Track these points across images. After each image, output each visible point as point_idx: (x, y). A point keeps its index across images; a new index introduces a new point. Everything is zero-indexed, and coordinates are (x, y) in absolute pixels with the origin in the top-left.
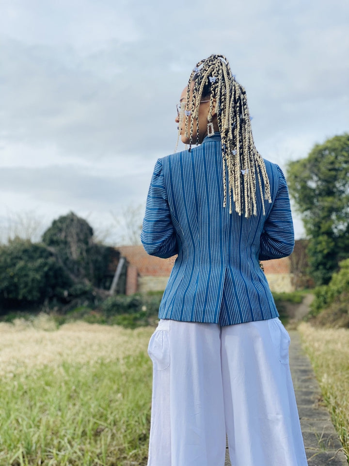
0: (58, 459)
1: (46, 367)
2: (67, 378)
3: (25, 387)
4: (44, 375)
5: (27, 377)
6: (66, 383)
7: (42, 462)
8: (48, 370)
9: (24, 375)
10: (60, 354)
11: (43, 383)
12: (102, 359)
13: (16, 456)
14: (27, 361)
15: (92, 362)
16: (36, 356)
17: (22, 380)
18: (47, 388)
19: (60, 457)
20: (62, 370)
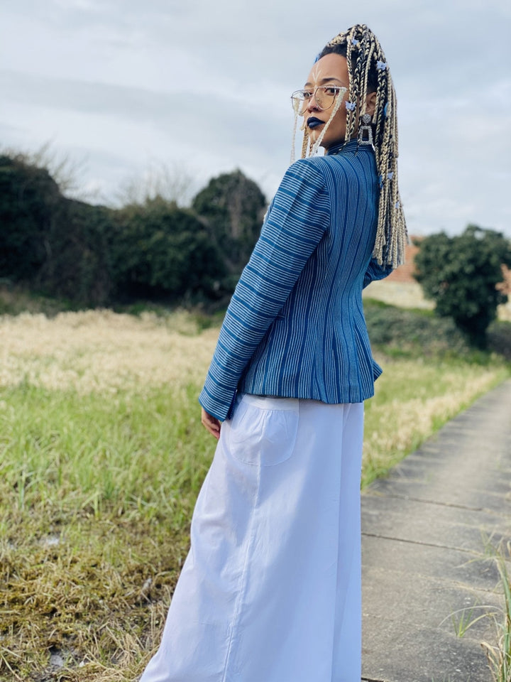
0: (142, 512)
1: (165, 385)
2: (186, 406)
3: (128, 410)
4: (158, 397)
5: (136, 395)
6: (184, 413)
7: (123, 513)
8: (166, 392)
9: (132, 393)
10: (190, 371)
11: (154, 406)
13: (91, 498)
14: (142, 374)
16: (154, 370)
17: (128, 399)
18: (157, 415)
19: (146, 508)
20: (184, 393)
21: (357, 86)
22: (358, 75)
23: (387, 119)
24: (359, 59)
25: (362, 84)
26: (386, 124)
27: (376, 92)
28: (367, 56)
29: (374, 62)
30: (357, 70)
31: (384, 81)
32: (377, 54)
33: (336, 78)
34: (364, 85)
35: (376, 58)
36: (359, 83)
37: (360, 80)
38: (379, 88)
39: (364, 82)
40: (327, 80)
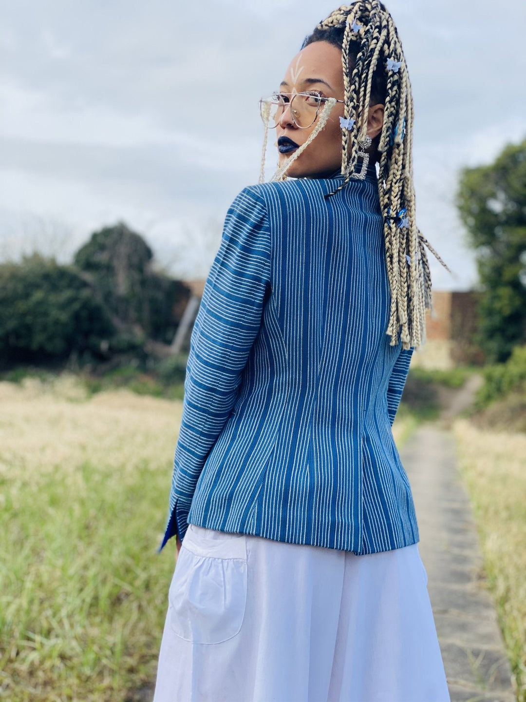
1: (57, 468)
2: (84, 494)
4: (51, 484)
5: (25, 484)
6: (82, 503)
7: (18, 654)
8: (58, 477)
9: (18, 484)
10: (83, 448)
11: (45, 497)
12: (146, 462)
15: (129, 468)
16: (43, 449)
17: (14, 491)
18: (51, 511)
20: (79, 478)
21: (355, 96)
22: (357, 79)
23: (398, 145)
24: (360, 54)
25: (362, 93)
26: (397, 151)
27: (384, 104)
28: (373, 50)
29: (383, 59)
30: (355, 71)
31: (395, 88)
32: (389, 48)
33: (325, 80)
34: (365, 95)
35: (387, 52)
36: (357, 92)
37: (360, 88)
38: (388, 99)
39: (365, 91)
40: (311, 81)
